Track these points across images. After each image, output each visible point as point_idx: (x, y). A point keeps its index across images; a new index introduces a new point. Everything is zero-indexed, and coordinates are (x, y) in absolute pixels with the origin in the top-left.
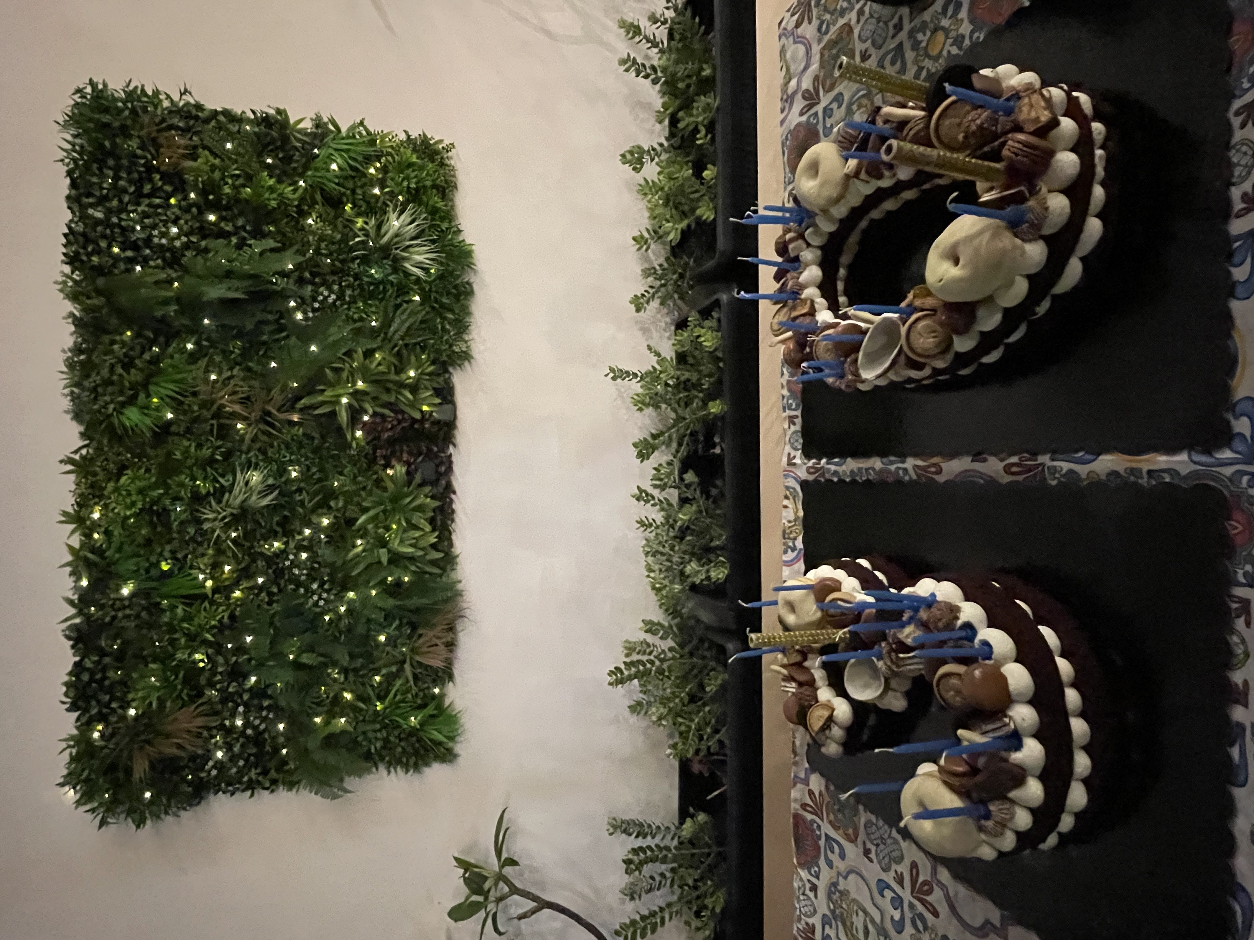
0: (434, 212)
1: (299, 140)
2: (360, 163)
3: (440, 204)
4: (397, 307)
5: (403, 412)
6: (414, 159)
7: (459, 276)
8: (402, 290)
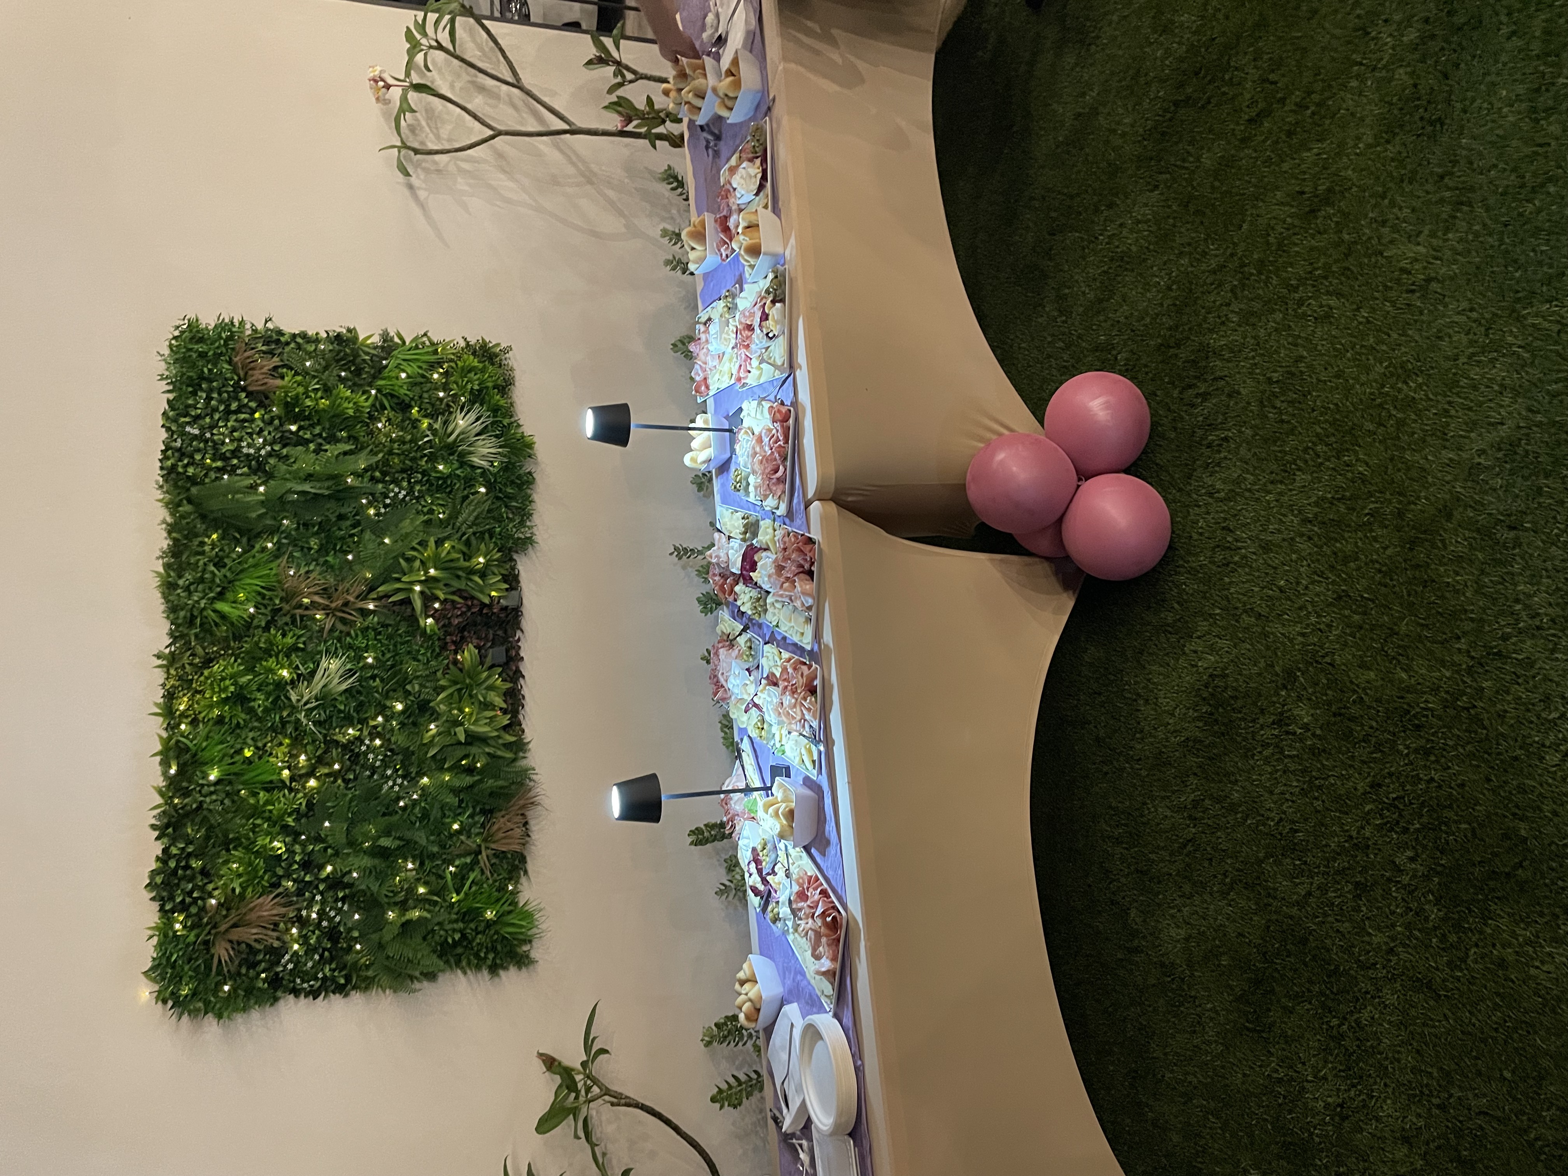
0: (495, 410)
1: (367, 354)
2: (425, 370)
3: (502, 402)
4: (465, 498)
5: (473, 598)
6: (476, 363)
7: (521, 467)
8: (469, 483)
